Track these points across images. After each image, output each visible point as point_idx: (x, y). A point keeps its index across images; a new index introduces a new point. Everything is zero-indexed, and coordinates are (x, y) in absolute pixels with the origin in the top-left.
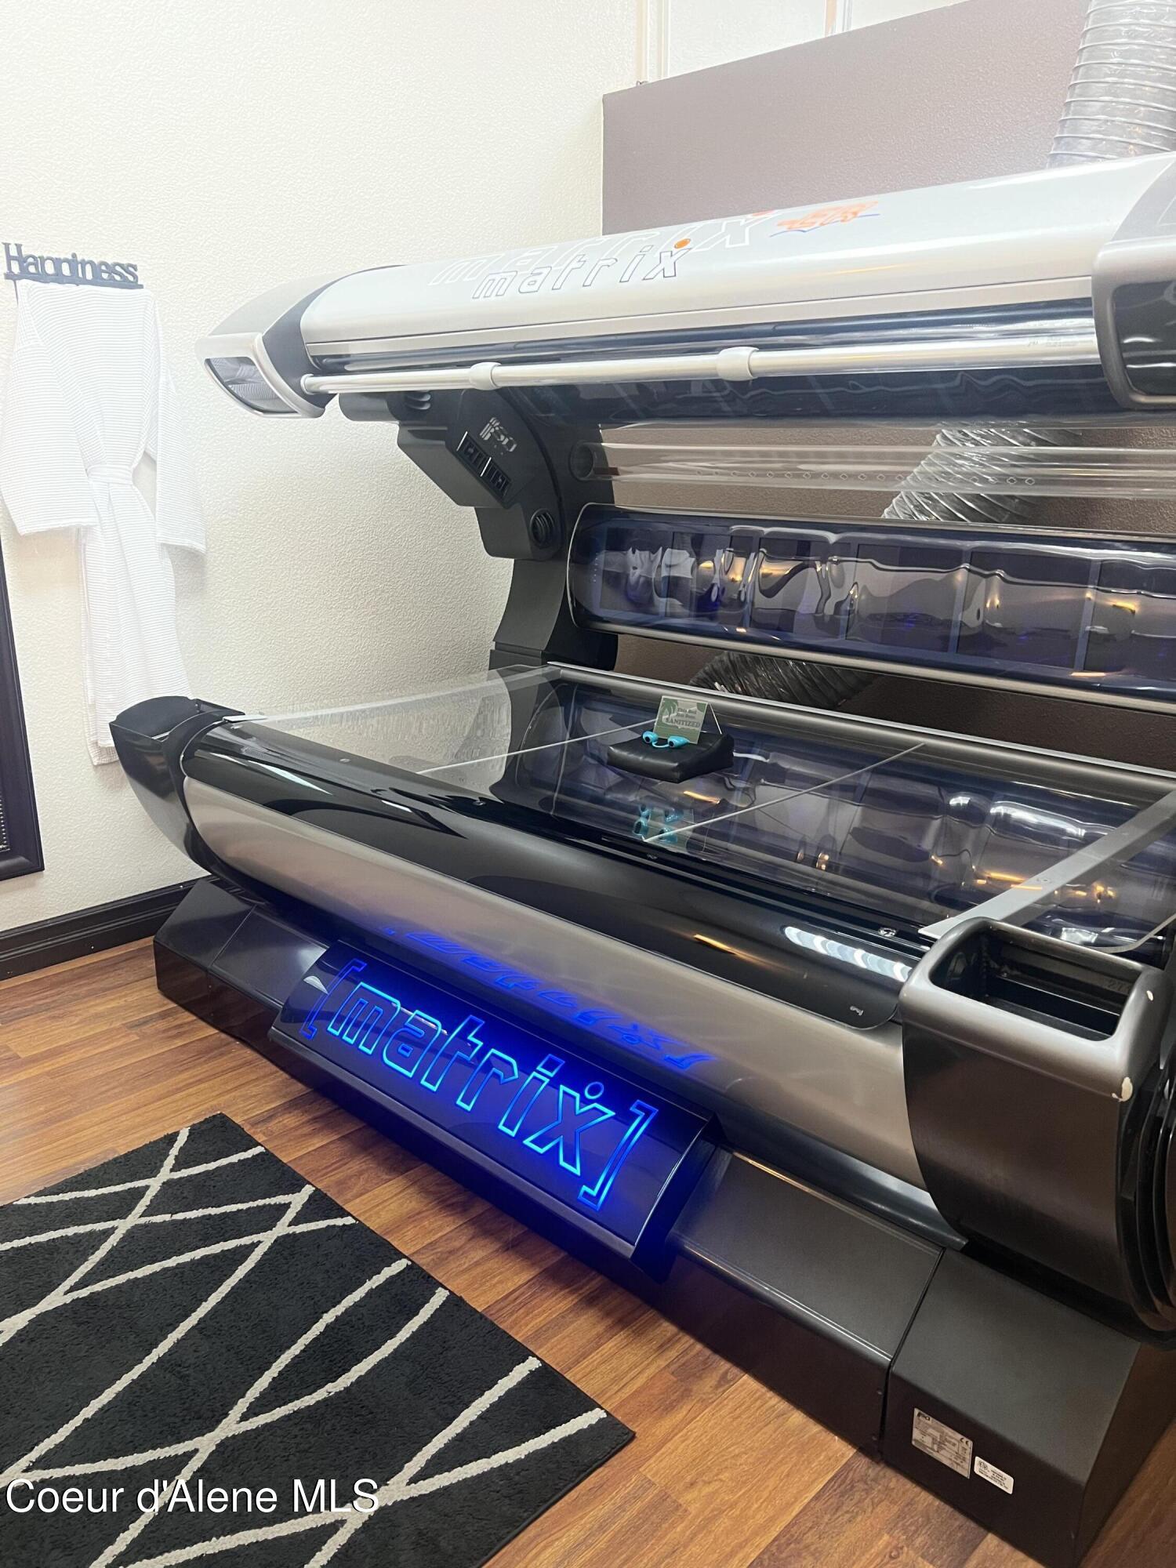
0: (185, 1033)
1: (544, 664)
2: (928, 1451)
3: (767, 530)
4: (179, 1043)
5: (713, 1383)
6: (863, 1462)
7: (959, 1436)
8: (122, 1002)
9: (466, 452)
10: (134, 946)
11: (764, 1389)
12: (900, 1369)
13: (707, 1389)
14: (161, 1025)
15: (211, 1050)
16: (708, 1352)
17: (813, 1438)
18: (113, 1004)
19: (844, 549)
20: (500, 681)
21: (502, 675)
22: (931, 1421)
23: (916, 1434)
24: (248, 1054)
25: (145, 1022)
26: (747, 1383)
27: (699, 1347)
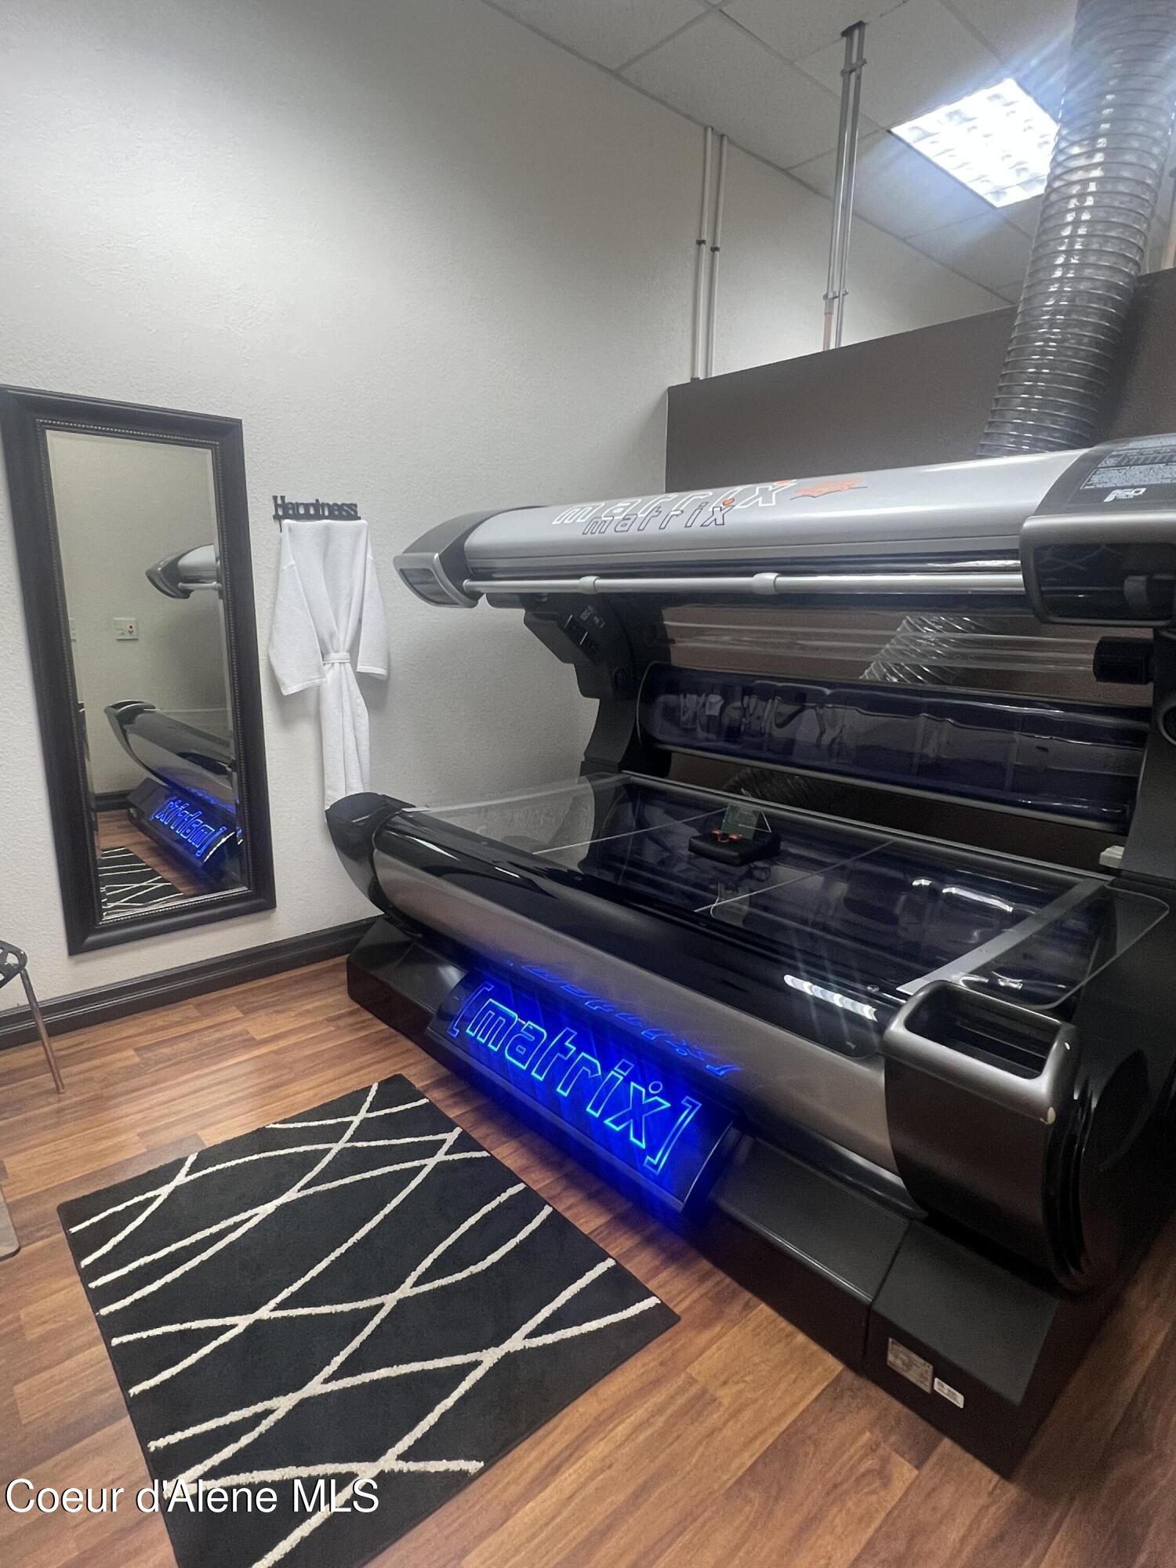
0: (366, 1026)
1: (620, 772)
2: (899, 1371)
3: (780, 684)
4: (362, 1034)
5: (739, 1308)
6: (850, 1376)
7: (922, 1361)
8: (323, 1002)
9: (571, 628)
10: (331, 962)
11: (777, 1315)
12: (879, 1308)
13: (735, 1312)
14: (350, 1020)
15: (382, 1040)
16: (735, 1285)
17: (812, 1354)
18: (317, 1004)
19: (836, 699)
20: (588, 785)
21: (590, 780)
22: (902, 1348)
23: (891, 1358)
24: (410, 1044)
25: (340, 1017)
26: (764, 1310)
27: (728, 1280)
